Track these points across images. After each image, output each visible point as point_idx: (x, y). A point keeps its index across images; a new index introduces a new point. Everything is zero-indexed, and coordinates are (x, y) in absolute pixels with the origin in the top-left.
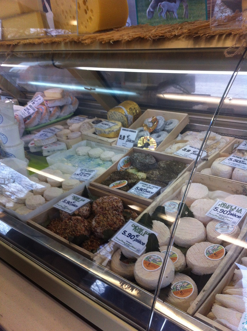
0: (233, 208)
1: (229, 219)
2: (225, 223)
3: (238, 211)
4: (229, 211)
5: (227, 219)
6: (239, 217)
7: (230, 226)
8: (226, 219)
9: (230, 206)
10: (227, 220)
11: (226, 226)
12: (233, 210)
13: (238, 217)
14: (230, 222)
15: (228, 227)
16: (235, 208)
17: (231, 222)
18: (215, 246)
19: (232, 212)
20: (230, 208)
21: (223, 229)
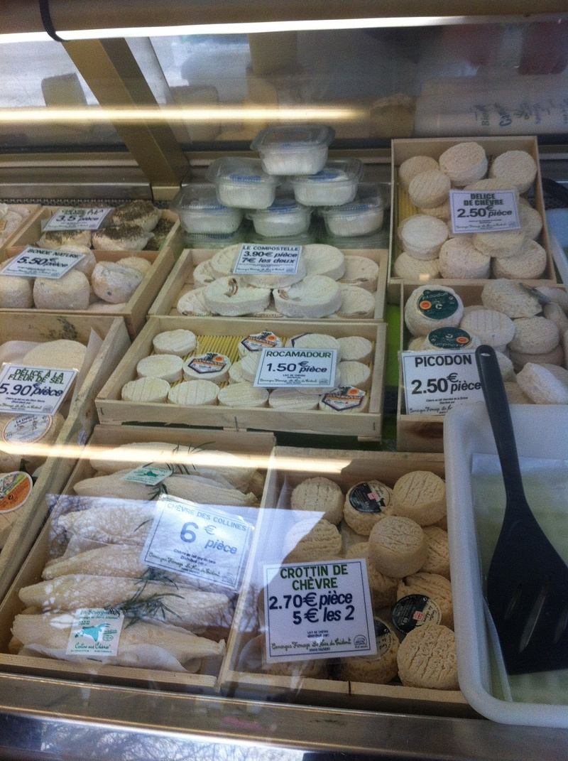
0: (43, 375)
1: (36, 404)
2: (26, 416)
3: (55, 380)
4: (34, 385)
5: (30, 405)
6: (58, 393)
7: (40, 419)
8: (27, 405)
9: (36, 373)
10: (32, 407)
11: (29, 423)
12: (43, 380)
13: (56, 395)
14: (39, 410)
15: (35, 423)
16: (48, 374)
17: (41, 410)
18: (7, 478)
19: (42, 387)
20: (36, 377)
21: (22, 431)
